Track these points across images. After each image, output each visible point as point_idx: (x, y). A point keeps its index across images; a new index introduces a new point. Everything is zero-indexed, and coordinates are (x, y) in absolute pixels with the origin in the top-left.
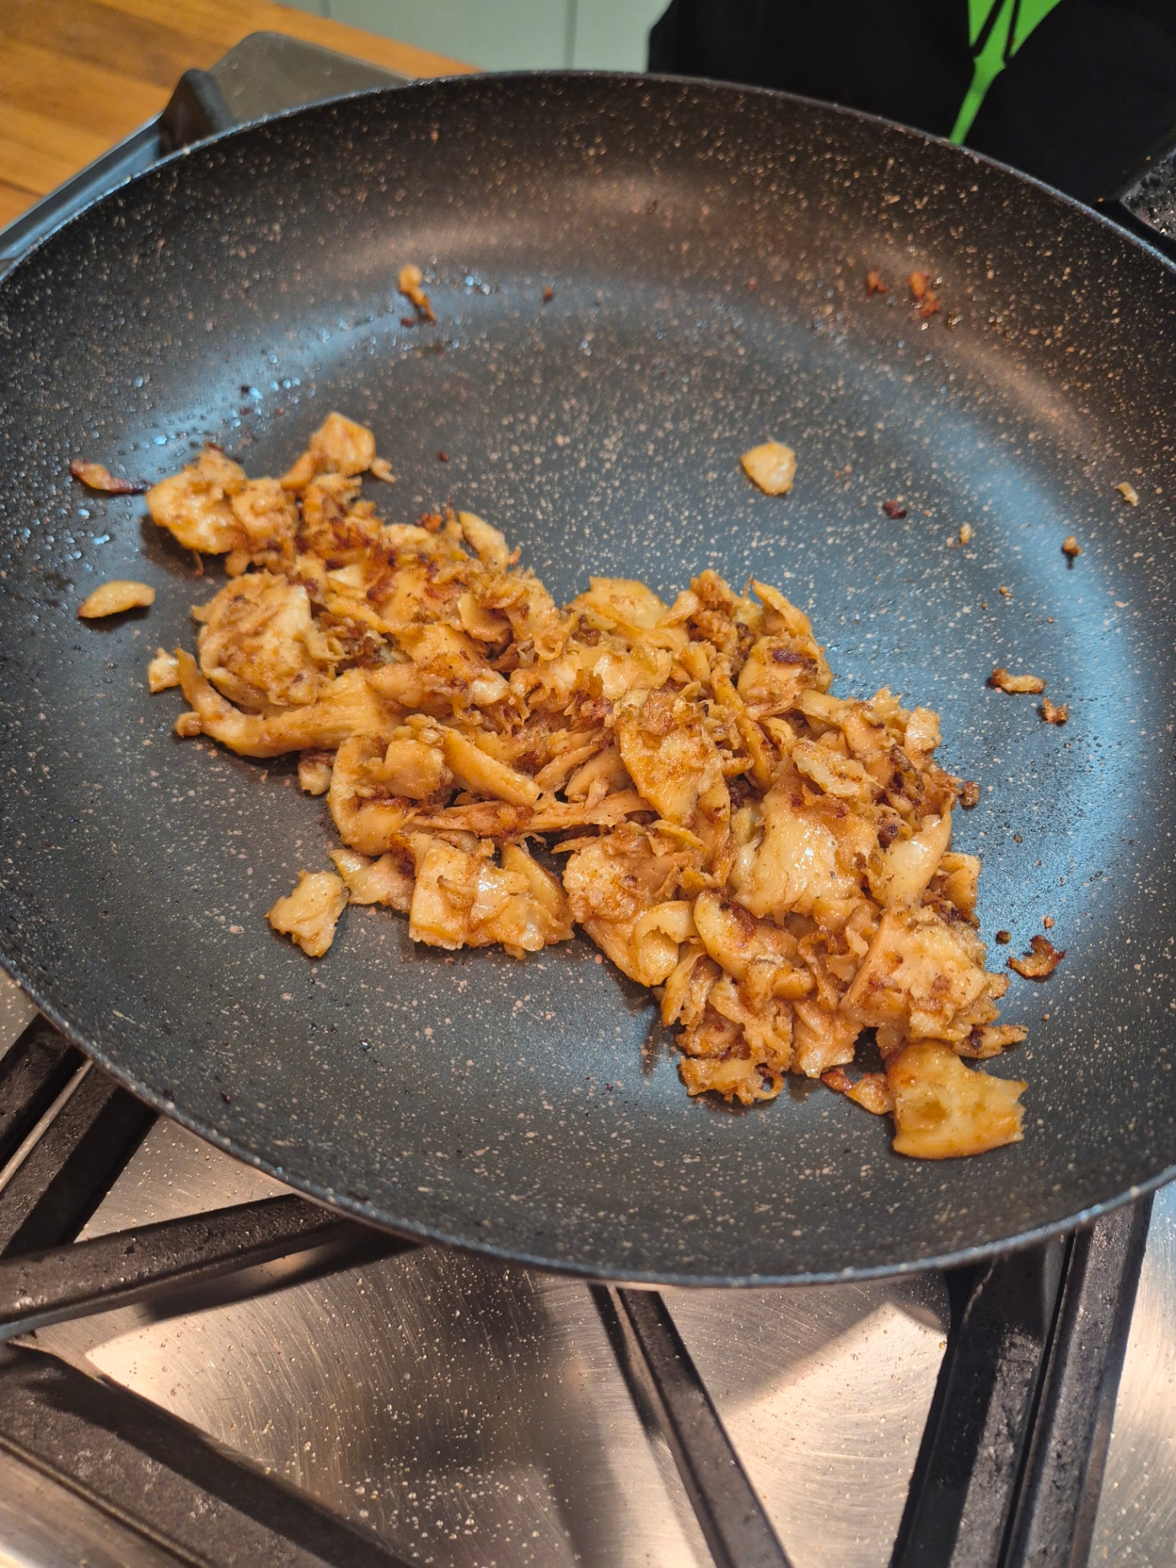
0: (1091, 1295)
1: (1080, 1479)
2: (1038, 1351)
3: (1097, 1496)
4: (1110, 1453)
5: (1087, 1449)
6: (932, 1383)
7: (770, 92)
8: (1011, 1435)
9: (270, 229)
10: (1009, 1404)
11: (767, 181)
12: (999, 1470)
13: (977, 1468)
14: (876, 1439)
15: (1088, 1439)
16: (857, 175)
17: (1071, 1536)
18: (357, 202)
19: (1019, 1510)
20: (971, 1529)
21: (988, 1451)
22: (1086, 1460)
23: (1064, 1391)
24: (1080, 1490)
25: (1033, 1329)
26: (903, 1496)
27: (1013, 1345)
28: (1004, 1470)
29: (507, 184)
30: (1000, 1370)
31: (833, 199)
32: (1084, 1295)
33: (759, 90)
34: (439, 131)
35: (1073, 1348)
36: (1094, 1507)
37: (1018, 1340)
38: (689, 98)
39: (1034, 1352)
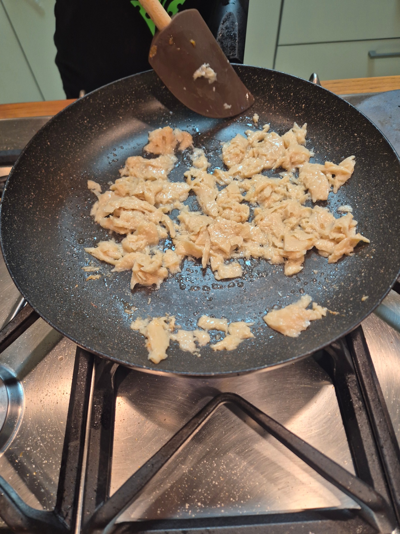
0: (360, 356)
1: (379, 400)
2: (354, 376)
3: (385, 402)
4: (382, 390)
5: (377, 393)
6: (335, 398)
7: (120, 80)
8: (359, 399)
9: (31, 195)
10: (355, 392)
11: (131, 101)
12: (361, 409)
13: (356, 411)
14: (330, 419)
15: (376, 390)
16: (151, 87)
17: (384, 415)
18: (43, 173)
19: (370, 416)
20: (362, 426)
21: (356, 406)
22: (378, 395)
23: (365, 383)
24: (380, 403)
25: (351, 372)
26: (343, 428)
27: (349, 378)
28: (362, 408)
29: (72, 144)
30: (349, 386)
31: (149, 96)
32: (358, 357)
33: (117, 81)
34: (49, 142)
35: (362, 371)
36: (385, 405)
37: (349, 376)
38: (101, 93)
39: (354, 377)
